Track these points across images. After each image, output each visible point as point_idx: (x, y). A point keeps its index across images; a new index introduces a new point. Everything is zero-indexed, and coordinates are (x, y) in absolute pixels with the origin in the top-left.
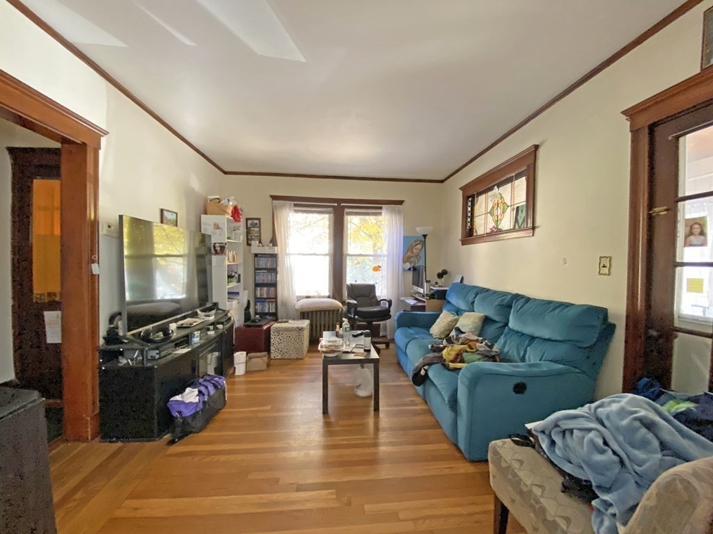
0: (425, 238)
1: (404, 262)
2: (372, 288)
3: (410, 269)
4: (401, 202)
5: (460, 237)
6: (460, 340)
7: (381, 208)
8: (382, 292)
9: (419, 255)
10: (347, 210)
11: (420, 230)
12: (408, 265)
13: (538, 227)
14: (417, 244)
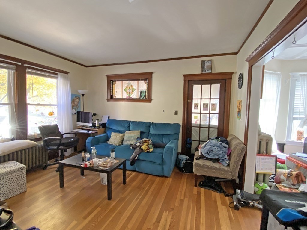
0: (83, 96)
1: (73, 108)
2: (56, 127)
3: (75, 113)
4: (67, 73)
5: (106, 98)
6: (143, 142)
7: (56, 74)
8: (62, 129)
9: (77, 105)
10: (28, 70)
11: (81, 91)
12: (74, 111)
13: (153, 100)
14: (77, 99)
